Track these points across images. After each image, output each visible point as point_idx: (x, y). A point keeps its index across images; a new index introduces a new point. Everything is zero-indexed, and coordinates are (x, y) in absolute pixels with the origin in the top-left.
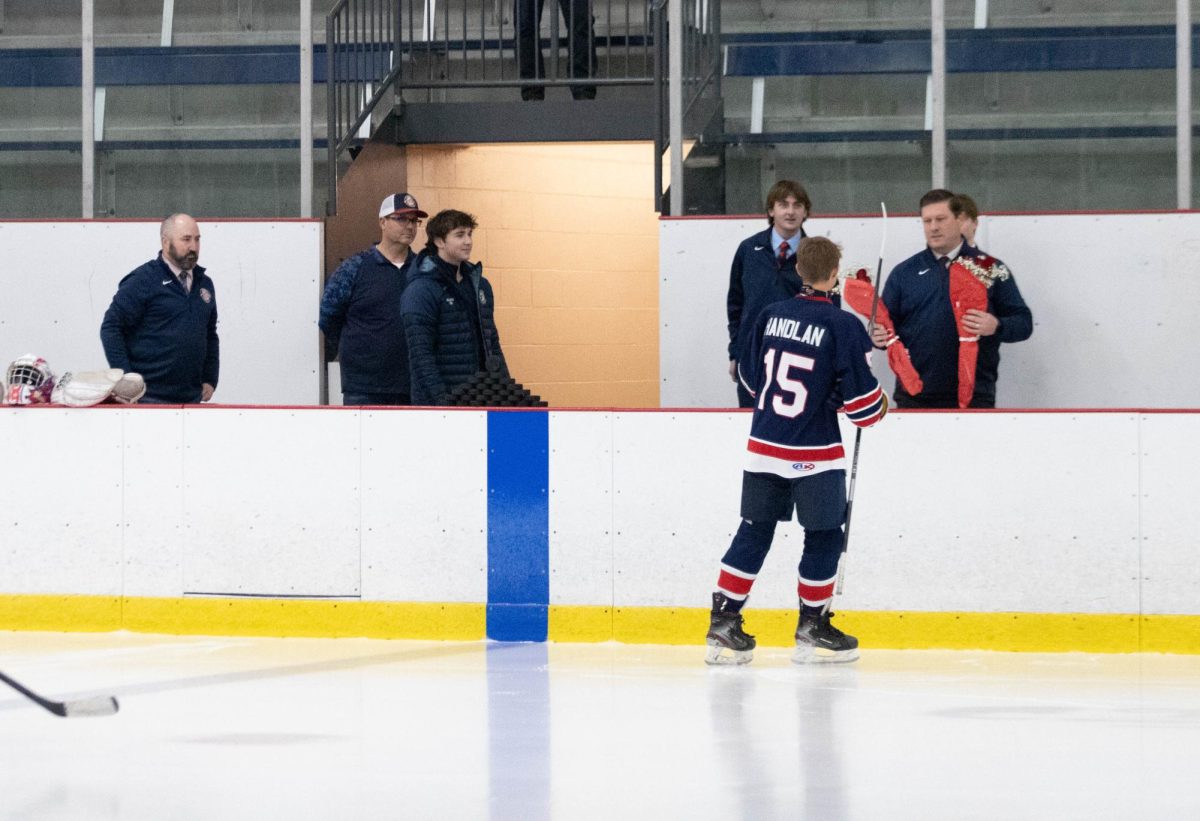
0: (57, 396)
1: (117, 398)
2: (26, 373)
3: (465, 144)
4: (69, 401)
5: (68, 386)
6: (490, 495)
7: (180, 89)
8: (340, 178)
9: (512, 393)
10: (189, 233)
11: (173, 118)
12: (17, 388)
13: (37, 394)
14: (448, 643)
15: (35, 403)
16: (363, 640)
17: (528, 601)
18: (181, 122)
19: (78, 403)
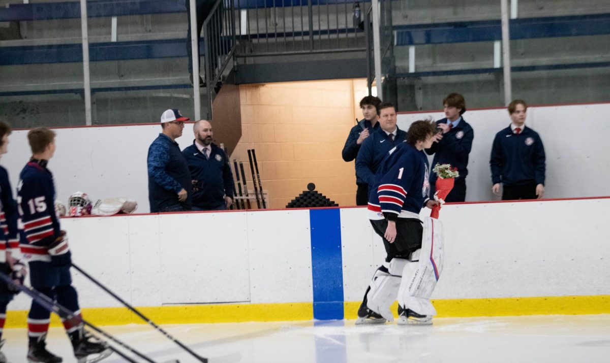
0: (94, 211)
1: (124, 211)
2: (79, 201)
3: (263, 84)
4: (101, 213)
5: (100, 206)
6: (312, 250)
7: (122, 62)
8: (213, 102)
9: (321, 200)
10: (206, 128)
11: (120, 76)
12: (74, 208)
13: (84, 211)
14: (295, 322)
15: (83, 215)
16: (253, 322)
17: (334, 300)
18: (123, 78)
19: (106, 214)
